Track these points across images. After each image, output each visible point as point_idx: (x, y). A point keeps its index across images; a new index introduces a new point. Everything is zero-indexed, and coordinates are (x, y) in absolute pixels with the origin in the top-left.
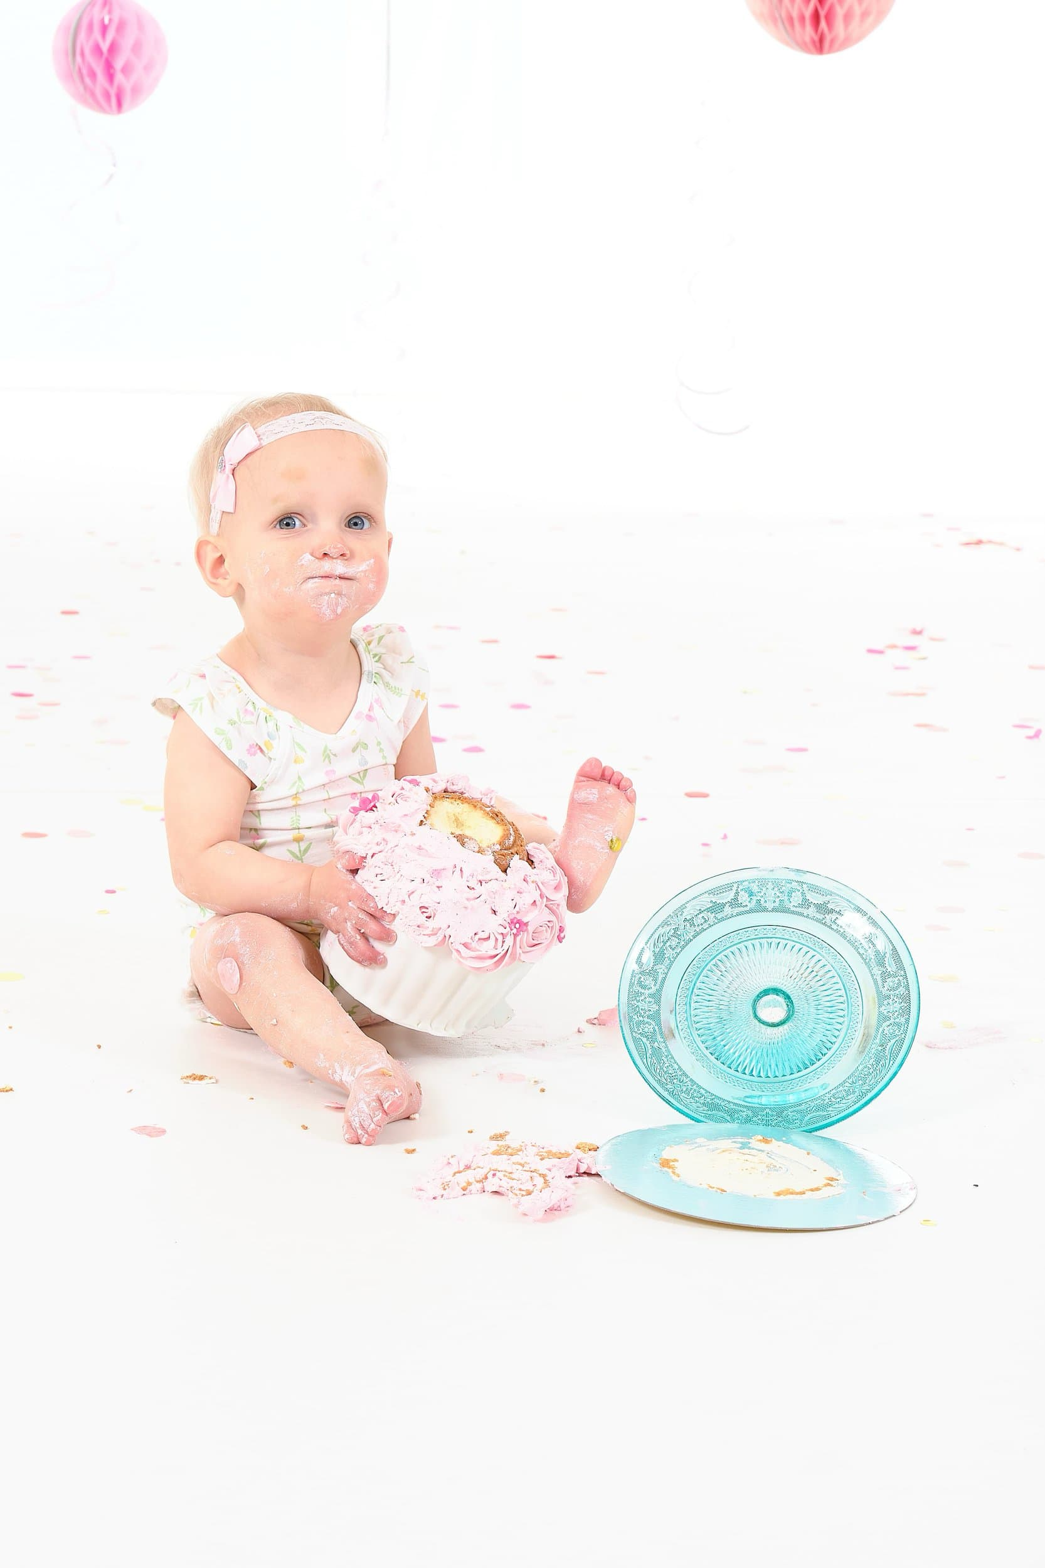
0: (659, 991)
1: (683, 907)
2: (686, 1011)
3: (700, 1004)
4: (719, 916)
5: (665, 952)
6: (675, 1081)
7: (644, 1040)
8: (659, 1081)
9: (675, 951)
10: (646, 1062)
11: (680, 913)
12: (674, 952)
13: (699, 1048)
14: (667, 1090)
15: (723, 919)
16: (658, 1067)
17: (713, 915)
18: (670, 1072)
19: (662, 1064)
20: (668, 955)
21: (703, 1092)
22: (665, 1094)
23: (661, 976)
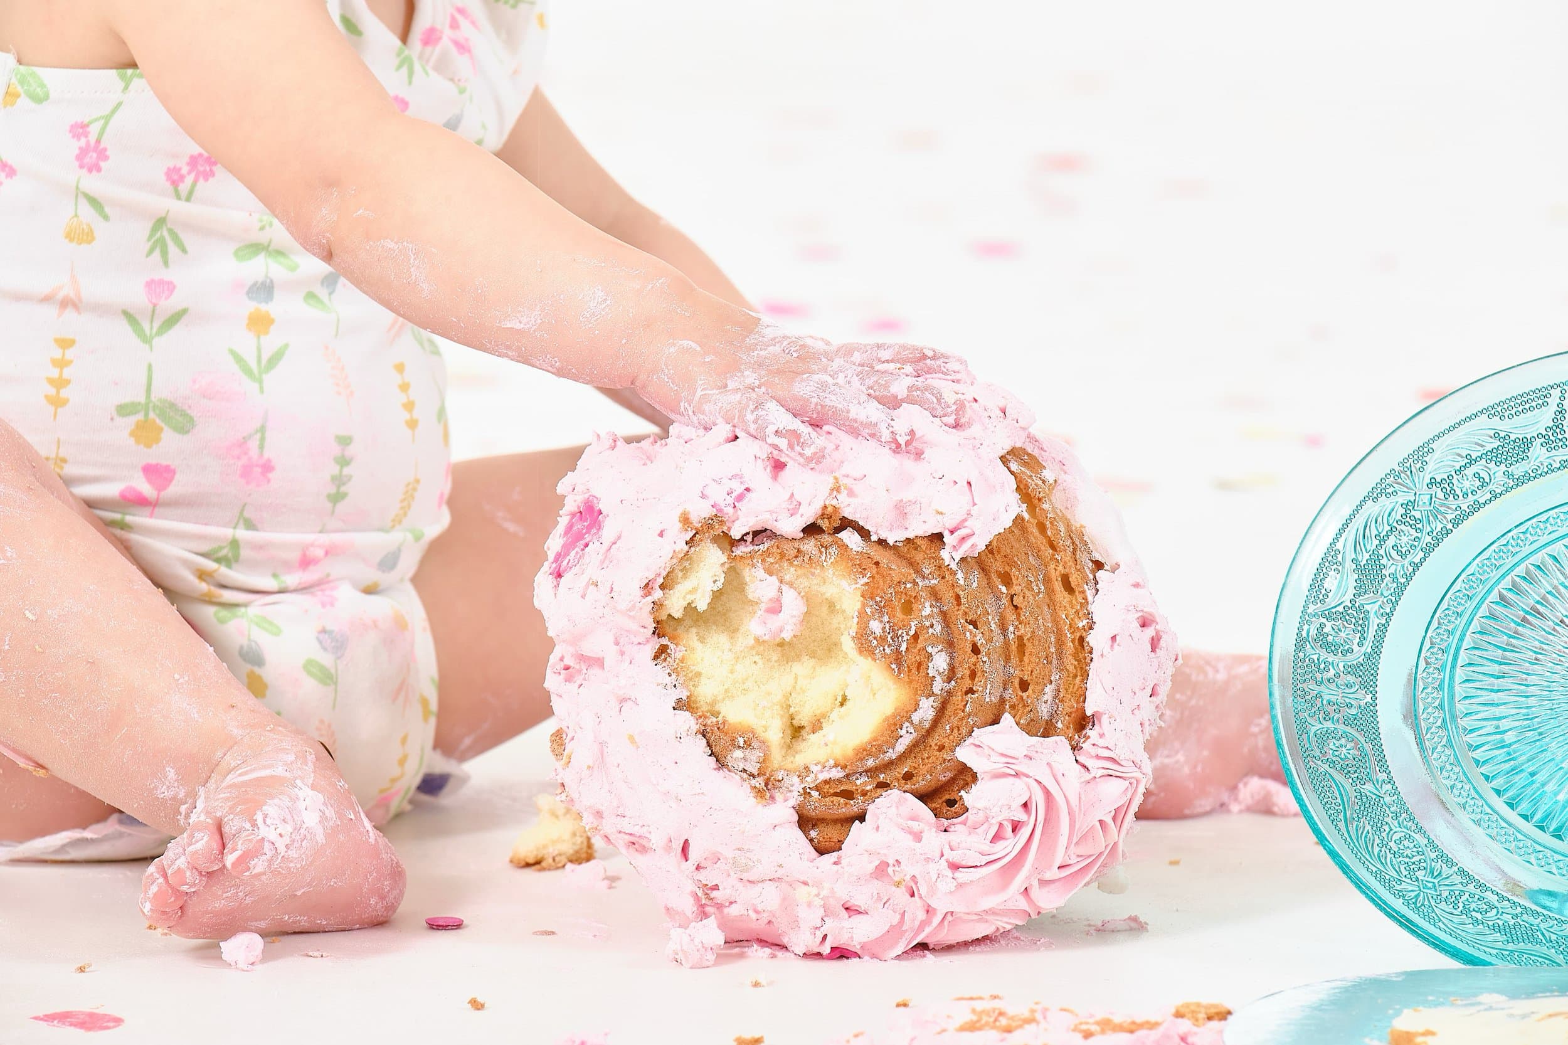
0: (1373, 658)
1: (1423, 452)
2: (1441, 704)
3: (1477, 685)
4: (1518, 470)
5: (1384, 561)
6: (1420, 874)
7: (1338, 777)
8: (1379, 876)
9: (1409, 558)
10: (1344, 830)
11: (1419, 465)
12: (1406, 563)
13: (1477, 792)
14: (1401, 894)
15: (1525, 479)
16: (1377, 841)
17: (1503, 467)
18: (1408, 852)
19: (1384, 835)
20: (1392, 570)
21: (1494, 899)
22: (1398, 904)
23: (1375, 622)
